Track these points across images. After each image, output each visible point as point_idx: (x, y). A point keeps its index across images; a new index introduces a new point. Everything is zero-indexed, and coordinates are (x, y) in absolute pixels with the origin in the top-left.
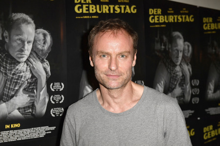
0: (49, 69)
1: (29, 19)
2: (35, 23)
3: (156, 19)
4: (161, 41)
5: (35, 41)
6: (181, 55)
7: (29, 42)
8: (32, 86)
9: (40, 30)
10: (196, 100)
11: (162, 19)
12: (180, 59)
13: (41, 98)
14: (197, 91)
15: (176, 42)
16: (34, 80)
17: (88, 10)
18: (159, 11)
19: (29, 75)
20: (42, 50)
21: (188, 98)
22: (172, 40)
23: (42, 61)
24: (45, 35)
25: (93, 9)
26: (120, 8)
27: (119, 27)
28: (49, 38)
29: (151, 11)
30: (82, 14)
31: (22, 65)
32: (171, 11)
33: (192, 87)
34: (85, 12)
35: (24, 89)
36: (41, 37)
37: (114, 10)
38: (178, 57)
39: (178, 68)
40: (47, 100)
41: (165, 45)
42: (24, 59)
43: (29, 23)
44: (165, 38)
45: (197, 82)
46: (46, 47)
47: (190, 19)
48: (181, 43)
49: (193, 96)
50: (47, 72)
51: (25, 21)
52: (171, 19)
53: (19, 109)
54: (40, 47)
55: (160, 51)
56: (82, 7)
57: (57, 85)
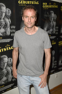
0: (10, 21)
1: (4, 5)
2: (6, 6)
3: (45, 6)
4: (47, 14)
5: (6, 12)
6: (53, 18)
7: (4, 13)
8: (5, 26)
9: (7, 9)
10: (57, 33)
11: (47, 6)
12: (52, 20)
13: (8, 30)
14: (57, 30)
15: (51, 14)
16: (6, 25)
17: (23, 3)
18: (46, 4)
19: (4, 23)
20: (8, 15)
21: (54, 32)
22: (50, 14)
23: (8, 19)
24: (9, 11)
25: (24, 2)
26: (33, 2)
27: (32, 8)
28: (10, 12)
29: (44, 4)
30: (21, 4)
31: (2, 20)
32: (50, 4)
33: (56, 29)
34: (22, 3)
35: (3, 27)
36: (8, 11)
37: (31, 3)
38: (52, 19)
39: (52, 23)
40: (10, 31)
41: (48, 15)
42: (3, 18)
43: (4, 6)
44: (48, 13)
45: (57, 28)
46: (9, 14)
47: (56, 7)
48: (53, 15)
49: (56, 32)
50: (10, 23)
51: (3, 6)
52: (50, 6)
53: (1, 33)
54: (7, 14)
55: (46, 17)
56: (21, 2)
57: (13, 26)
